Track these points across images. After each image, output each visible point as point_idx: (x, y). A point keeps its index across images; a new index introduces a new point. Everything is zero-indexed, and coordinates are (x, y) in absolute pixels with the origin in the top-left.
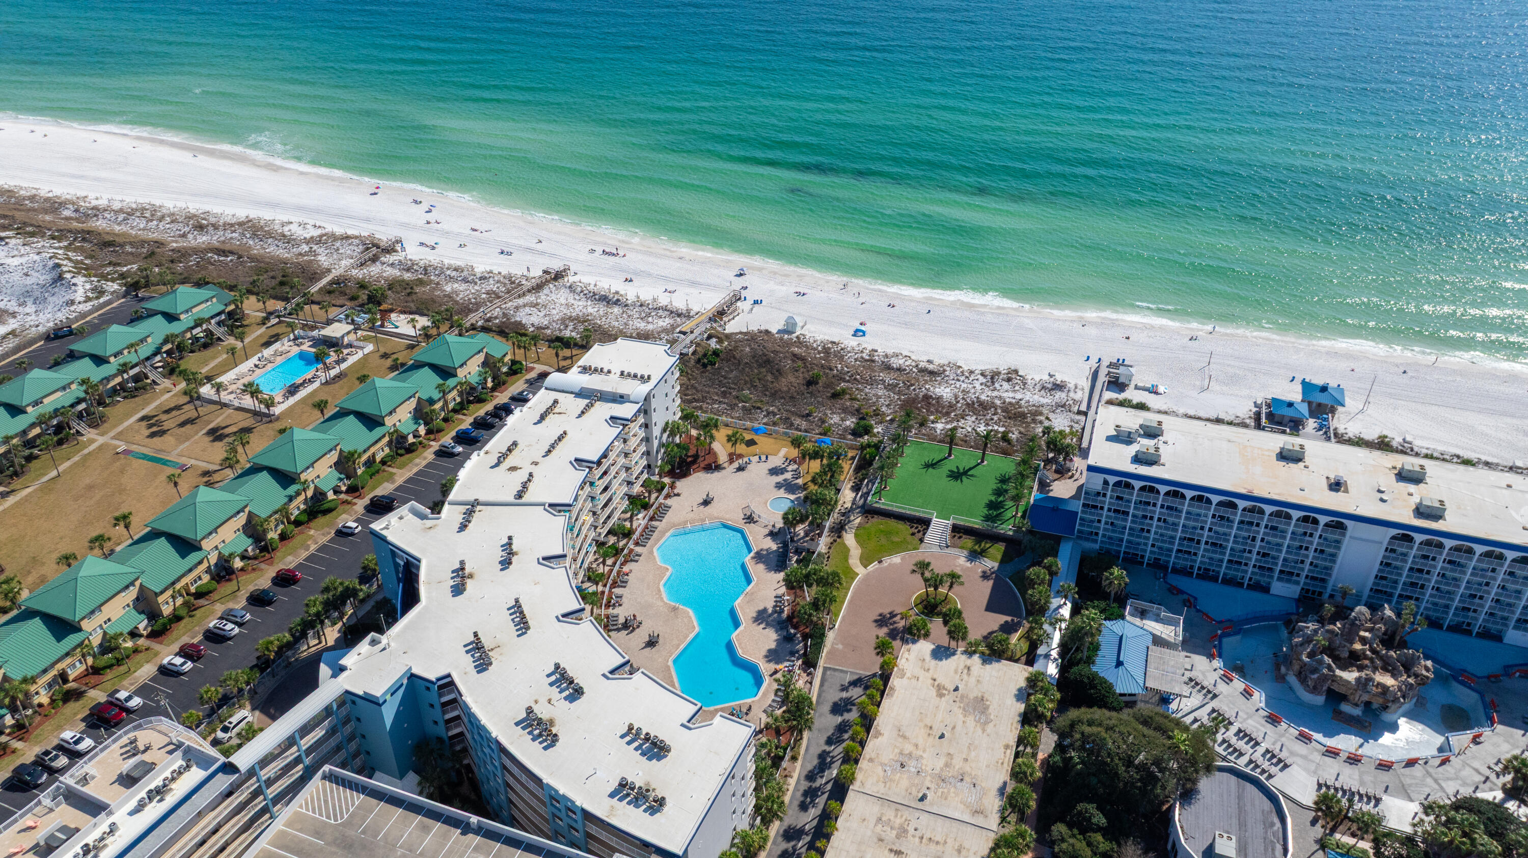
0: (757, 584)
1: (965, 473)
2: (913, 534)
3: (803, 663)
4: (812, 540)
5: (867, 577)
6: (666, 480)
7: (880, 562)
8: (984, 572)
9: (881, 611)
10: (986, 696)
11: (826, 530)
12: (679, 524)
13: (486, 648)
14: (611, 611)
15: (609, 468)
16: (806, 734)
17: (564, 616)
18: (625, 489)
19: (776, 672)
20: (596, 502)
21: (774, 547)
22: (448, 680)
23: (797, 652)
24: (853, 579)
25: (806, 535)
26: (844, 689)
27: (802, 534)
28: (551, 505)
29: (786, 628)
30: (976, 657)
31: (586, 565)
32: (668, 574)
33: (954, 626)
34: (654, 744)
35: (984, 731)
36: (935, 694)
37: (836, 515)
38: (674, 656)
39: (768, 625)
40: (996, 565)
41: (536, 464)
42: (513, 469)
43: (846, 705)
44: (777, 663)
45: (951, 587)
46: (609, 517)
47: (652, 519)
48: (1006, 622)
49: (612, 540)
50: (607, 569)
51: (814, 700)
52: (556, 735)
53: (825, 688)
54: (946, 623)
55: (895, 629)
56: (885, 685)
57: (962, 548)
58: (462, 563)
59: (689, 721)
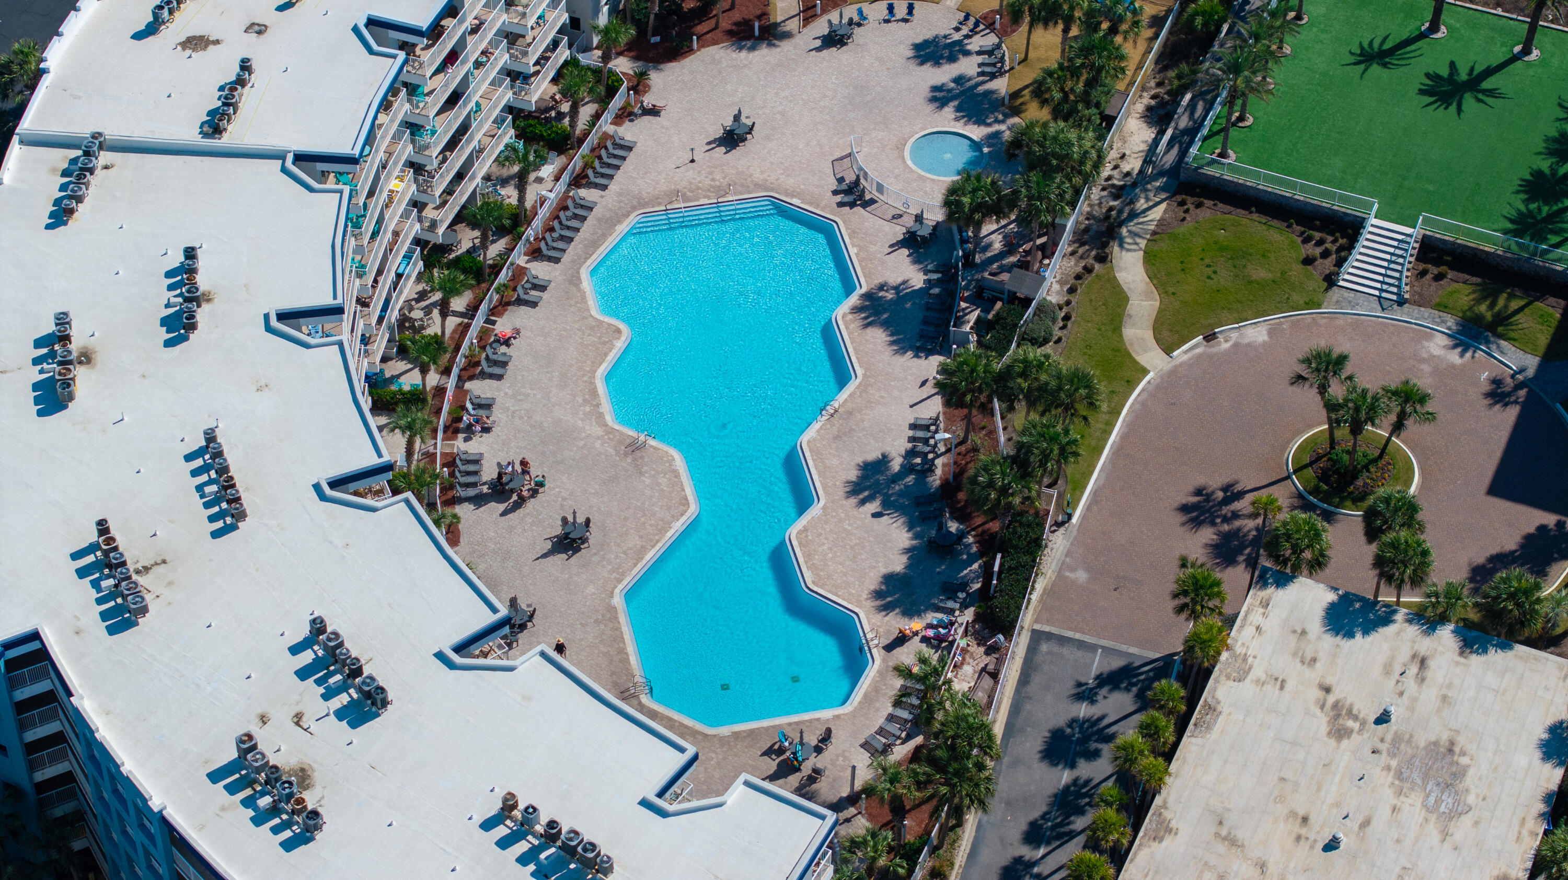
0: (863, 388)
1: (1474, 83)
2: (1308, 261)
3: (978, 618)
4: (1024, 265)
5: (1171, 378)
6: (623, 65)
7: (1210, 337)
8: (1497, 382)
9: (1200, 481)
10: (1461, 741)
11: (1067, 236)
12: (655, 200)
13: (131, 567)
14: (459, 444)
15: (462, 42)
16: (971, 819)
17: (335, 484)
18: (505, 95)
19: (901, 640)
20: (426, 139)
21: (917, 279)
22: (34, 646)
23: (964, 586)
24: (1131, 384)
25: (1010, 247)
26: (1084, 694)
27: (997, 244)
28: (301, 158)
29: (936, 518)
30: (1446, 634)
31: (393, 315)
32: (620, 344)
33: (1394, 545)
34: (569, 851)
35: (1445, 834)
36: (1324, 728)
37: (1096, 193)
38: (628, 580)
39: (887, 505)
40: (1531, 363)
41: (259, 29)
42: (196, 43)
43: (1086, 739)
44: (910, 612)
45: (1398, 427)
46: (460, 176)
47: (578, 181)
48: (1542, 528)
49: (467, 238)
50: (452, 322)
51: (998, 730)
52: (315, 814)
53: (1032, 689)
54: (1372, 534)
55: (1235, 533)
56: (1192, 701)
57: (1442, 307)
58: (63, 320)
59: (660, 795)
